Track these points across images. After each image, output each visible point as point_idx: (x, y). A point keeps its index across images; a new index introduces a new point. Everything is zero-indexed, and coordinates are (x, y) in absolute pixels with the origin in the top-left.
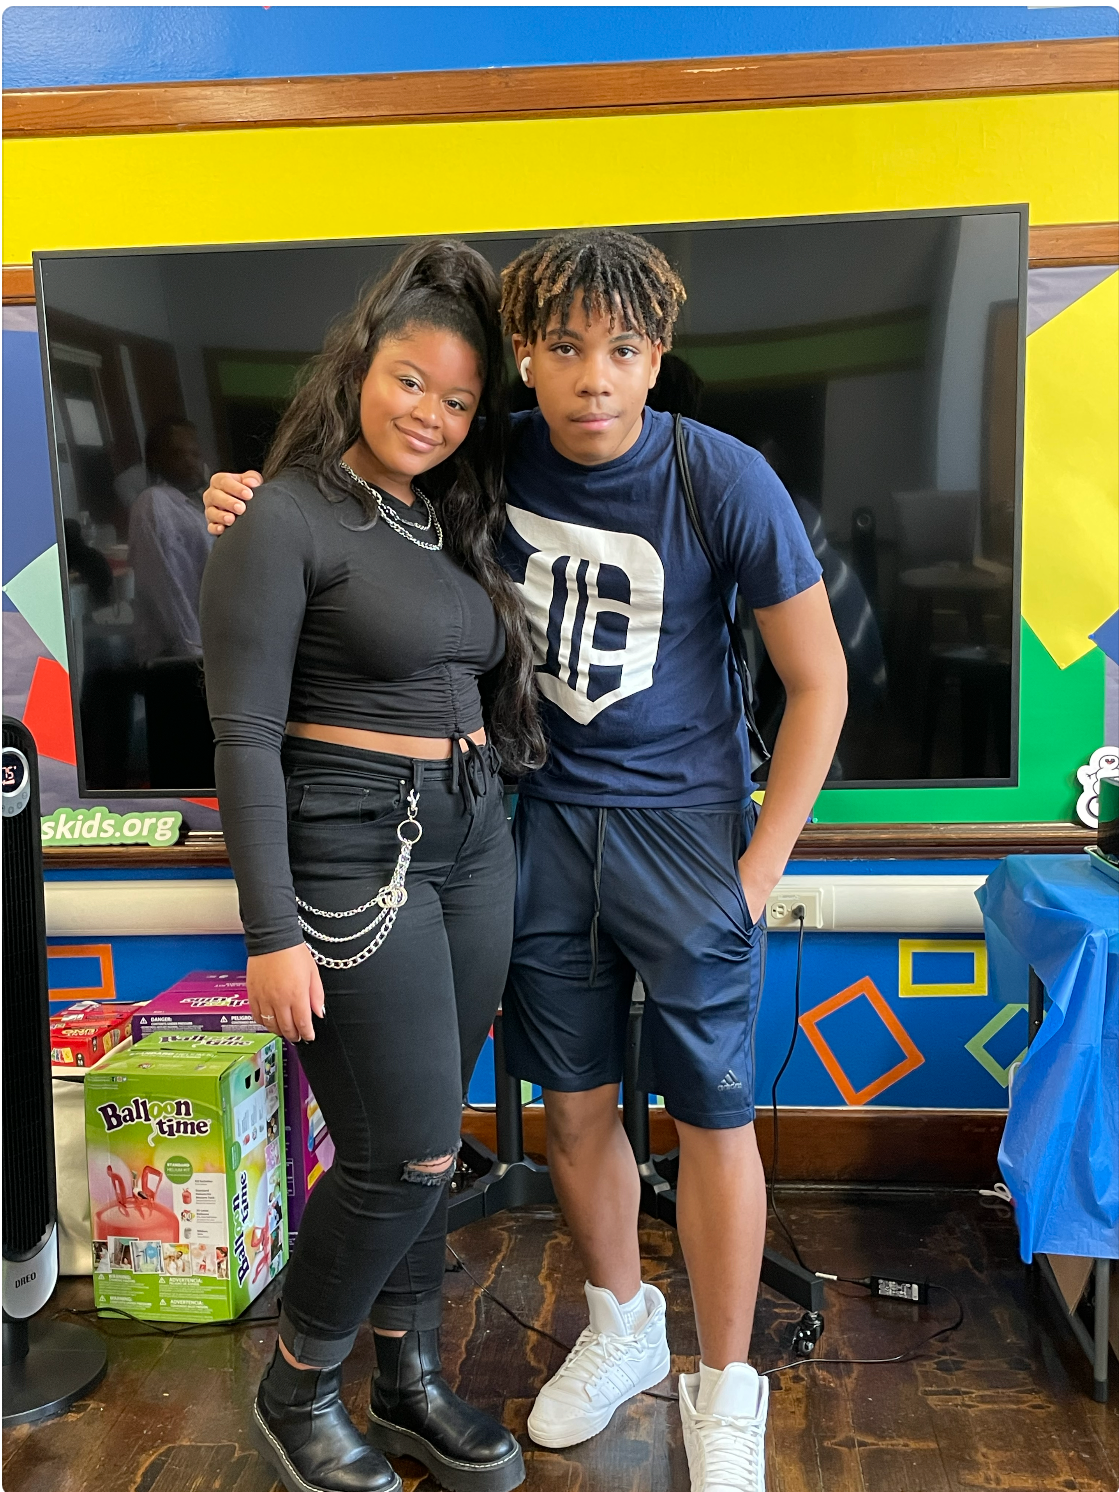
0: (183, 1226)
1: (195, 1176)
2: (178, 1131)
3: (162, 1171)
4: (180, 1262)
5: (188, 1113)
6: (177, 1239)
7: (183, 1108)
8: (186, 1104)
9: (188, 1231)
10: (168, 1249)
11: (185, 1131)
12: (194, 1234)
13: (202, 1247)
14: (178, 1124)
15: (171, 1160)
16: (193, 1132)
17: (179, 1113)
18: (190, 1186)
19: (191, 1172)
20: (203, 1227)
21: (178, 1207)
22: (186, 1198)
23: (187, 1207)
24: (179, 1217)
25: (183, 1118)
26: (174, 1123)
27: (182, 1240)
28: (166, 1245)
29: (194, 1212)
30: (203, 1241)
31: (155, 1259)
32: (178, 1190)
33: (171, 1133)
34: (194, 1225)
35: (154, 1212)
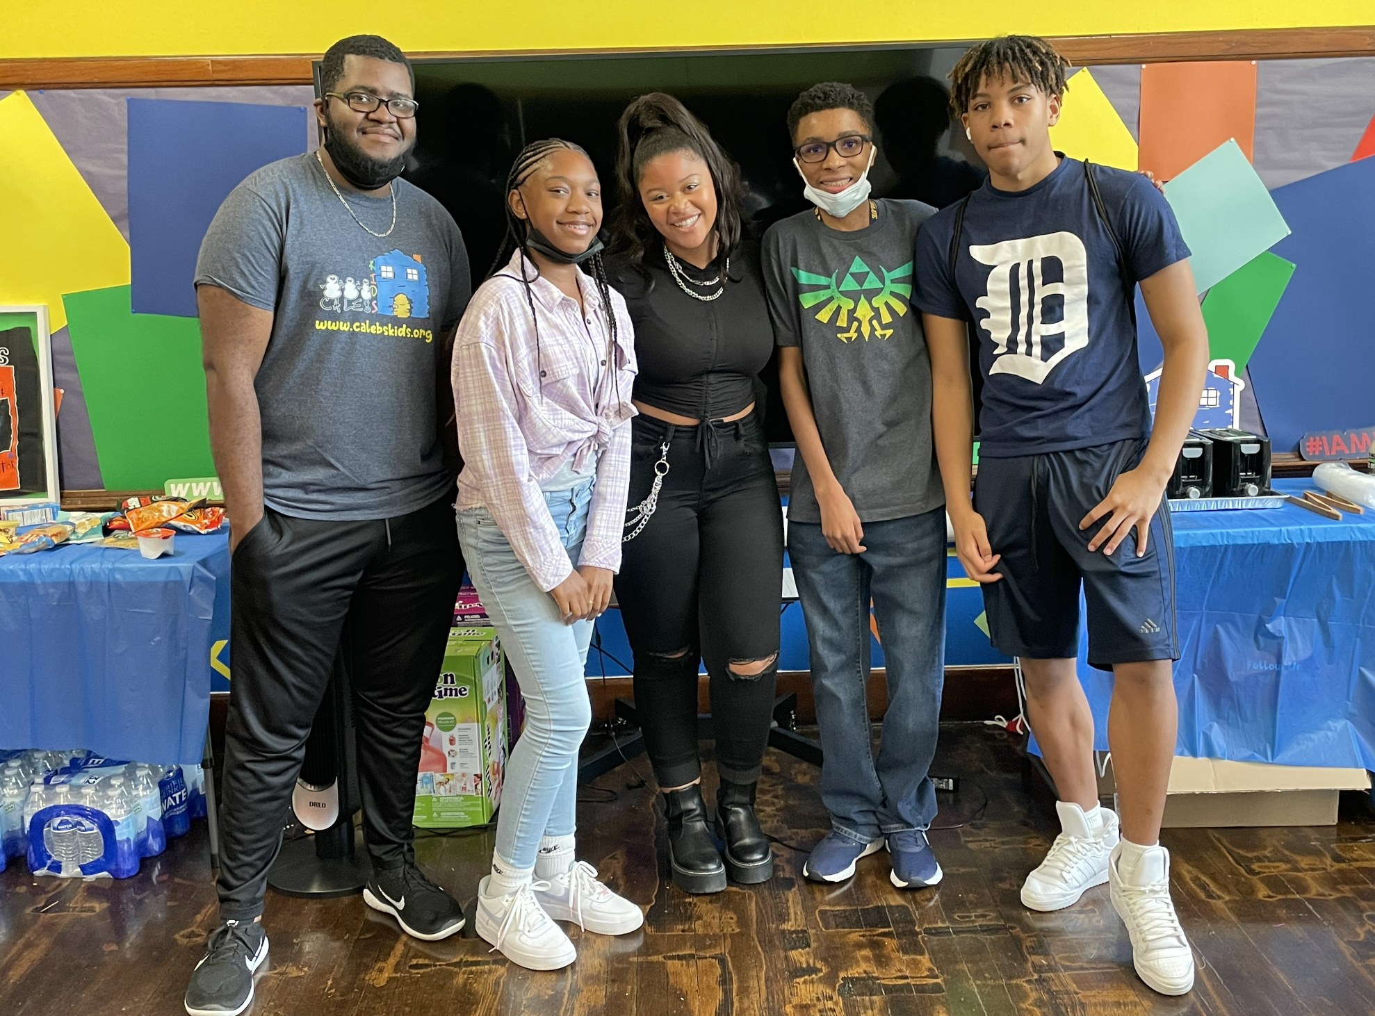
0: (449, 760)
1: (458, 726)
2: (446, 695)
3: (434, 723)
4: (447, 786)
5: (452, 682)
6: (445, 770)
7: (449, 678)
8: (451, 676)
9: (453, 764)
10: (439, 777)
11: (451, 695)
12: (457, 766)
13: (464, 775)
14: (446, 690)
15: (442, 715)
16: (456, 695)
17: (446, 682)
18: (455, 732)
19: (455, 723)
20: (464, 760)
21: (446, 748)
22: (452, 741)
23: (452, 747)
24: (447, 755)
25: (449, 685)
26: (442, 689)
27: (449, 770)
28: (438, 775)
29: (458, 751)
30: (464, 771)
31: (429, 786)
32: (446, 736)
33: (441, 697)
34: (458, 760)
35: (429, 752)
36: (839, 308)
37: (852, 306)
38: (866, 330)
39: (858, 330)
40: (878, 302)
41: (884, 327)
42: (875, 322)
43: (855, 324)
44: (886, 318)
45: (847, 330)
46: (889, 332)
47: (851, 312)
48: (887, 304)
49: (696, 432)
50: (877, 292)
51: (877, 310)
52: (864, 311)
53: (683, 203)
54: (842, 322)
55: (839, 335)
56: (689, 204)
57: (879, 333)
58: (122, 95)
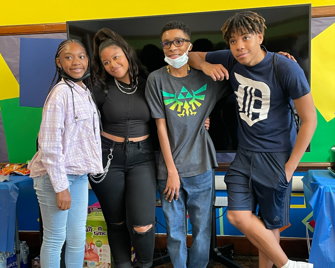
0: (100, 257)
1: (103, 245)
2: (99, 234)
3: (95, 244)
4: (99, 266)
5: (101, 230)
6: (98, 261)
7: (100, 228)
8: (101, 228)
9: (101, 259)
10: (96, 263)
11: (101, 234)
12: (102, 259)
13: (104, 263)
14: (99, 232)
15: (98, 241)
16: (102, 235)
17: (99, 230)
18: (101, 248)
19: (102, 244)
20: (105, 258)
21: (99, 253)
22: (101, 251)
23: (101, 253)
24: (99, 255)
25: (100, 231)
26: (98, 232)
27: (100, 261)
28: (96, 262)
29: (102, 254)
30: (105, 262)
31: (93, 266)
32: (99, 249)
33: (97, 235)
34: (102, 257)
35: (93, 254)
36: (178, 105)
37: (182, 104)
38: (187, 113)
39: (185, 113)
40: (191, 103)
41: (193, 111)
42: (190, 110)
43: (184, 111)
44: (194, 108)
45: (181, 113)
46: (195, 113)
47: (182, 107)
48: (194, 103)
49: (123, 145)
50: (191, 99)
51: (191, 106)
52: (186, 106)
53: (114, 63)
54: (179, 110)
55: (178, 115)
56: (116, 64)
57: (192, 113)
58: (19, 37)
